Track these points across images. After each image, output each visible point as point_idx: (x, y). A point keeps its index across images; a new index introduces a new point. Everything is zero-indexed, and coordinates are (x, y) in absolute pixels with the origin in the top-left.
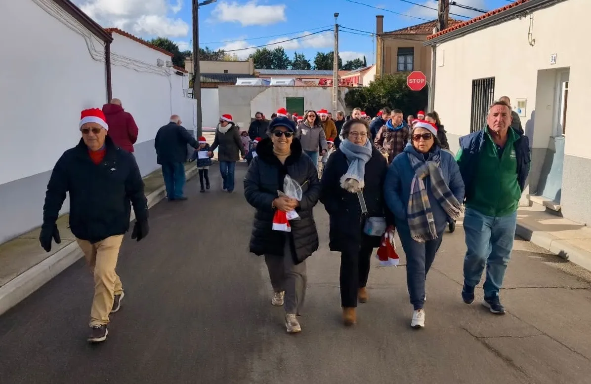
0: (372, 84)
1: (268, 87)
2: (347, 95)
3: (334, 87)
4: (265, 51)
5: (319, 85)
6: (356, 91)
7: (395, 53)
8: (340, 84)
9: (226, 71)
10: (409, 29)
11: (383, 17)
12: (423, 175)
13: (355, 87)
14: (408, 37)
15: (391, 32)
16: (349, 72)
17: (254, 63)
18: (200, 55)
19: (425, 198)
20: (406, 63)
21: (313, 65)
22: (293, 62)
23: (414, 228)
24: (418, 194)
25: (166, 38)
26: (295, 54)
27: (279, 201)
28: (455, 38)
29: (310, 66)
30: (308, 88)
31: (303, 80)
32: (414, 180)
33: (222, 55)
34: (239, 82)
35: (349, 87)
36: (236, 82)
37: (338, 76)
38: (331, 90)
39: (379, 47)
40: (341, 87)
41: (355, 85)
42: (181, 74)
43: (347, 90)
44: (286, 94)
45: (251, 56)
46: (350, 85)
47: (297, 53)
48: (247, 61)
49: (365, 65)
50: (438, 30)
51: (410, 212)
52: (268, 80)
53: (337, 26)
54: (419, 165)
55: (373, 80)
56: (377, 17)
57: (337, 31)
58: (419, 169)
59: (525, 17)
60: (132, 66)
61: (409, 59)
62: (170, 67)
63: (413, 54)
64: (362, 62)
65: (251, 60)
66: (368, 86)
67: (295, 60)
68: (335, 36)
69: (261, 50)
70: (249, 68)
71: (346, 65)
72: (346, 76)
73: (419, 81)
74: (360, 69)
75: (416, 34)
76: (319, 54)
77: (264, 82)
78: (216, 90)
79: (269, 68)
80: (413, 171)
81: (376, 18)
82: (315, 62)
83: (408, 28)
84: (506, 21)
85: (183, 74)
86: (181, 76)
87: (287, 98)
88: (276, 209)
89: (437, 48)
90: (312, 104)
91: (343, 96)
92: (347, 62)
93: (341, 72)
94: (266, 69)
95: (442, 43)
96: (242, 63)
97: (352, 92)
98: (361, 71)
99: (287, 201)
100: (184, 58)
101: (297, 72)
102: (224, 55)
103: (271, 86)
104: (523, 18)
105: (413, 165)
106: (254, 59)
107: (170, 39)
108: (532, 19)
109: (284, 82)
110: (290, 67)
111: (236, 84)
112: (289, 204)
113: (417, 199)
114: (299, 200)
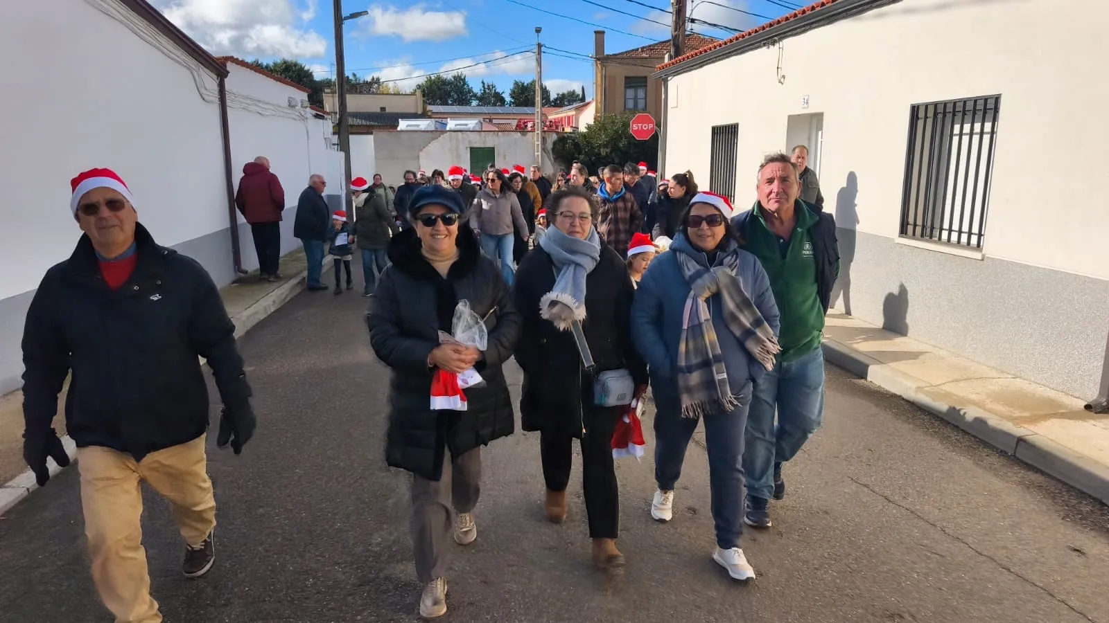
0: (589, 127)
1: (444, 132)
2: (555, 143)
3: (536, 132)
4: (439, 79)
5: (516, 129)
6: (569, 138)
7: (621, 83)
8: (546, 129)
9: (383, 109)
10: (640, 50)
11: (603, 32)
12: (707, 294)
13: (566, 133)
14: (639, 61)
15: (614, 55)
16: (560, 110)
17: (424, 96)
18: (345, 86)
19: (711, 336)
20: (636, 99)
21: (508, 99)
22: (479, 94)
23: (689, 390)
24: (697, 329)
25: (294, 61)
26: (483, 83)
27: (442, 354)
28: (692, 70)
29: (505, 101)
30: (500, 133)
31: (494, 121)
32: (689, 303)
33: (376, 85)
34: (403, 125)
35: (557, 133)
36: (398, 126)
37: (543, 115)
38: (534, 136)
39: (599, 75)
40: (547, 133)
41: (568, 130)
42: (321, 117)
43: (555, 137)
44: (470, 142)
45: (419, 87)
46: (560, 130)
47: (485, 81)
48: (413, 94)
49: (583, 99)
50: (671, 58)
51: (682, 362)
52: (444, 121)
53: (540, 46)
54: (698, 275)
55: (591, 122)
56: (596, 32)
57: (540, 53)
58: (699, 281)
59: (774, 45)
60: (254, 108)
61: (641, 93)
62: (306, 107)
63: (646, 86)
64: (578, 95)
65: (419, 93)
66: (585, 130)
67: (482, 92)
68: (537, 60)
69: (433, 78)
70: (415, 104)
71: (556, 100)
72: (554, 115)
73: (645, 127)
74: (575, 105)
75: (650, 57)
76: (516, 83)
77: (438, 124)
78: (371, 137)
79: (445, 103)
80: (687, 285)
81: (594, 35)
82: (510, 95)
83: (638, 49)
84: (751, 49)
85: (324, 117)
86: (321, 121)
87: (471, 148)
88: (436, 367)
89: (669, 82)
90: (507, 157)
91: (550, 146)
92: (558, 95)
93: (546, 109)
94: (441, 105)
95: (674, 76)
96: (406, 96)
97: (563, 140)
98: (577, 109)
99: (457, 351)
100: (321, 90)
101: (485, 109)
102: (379, 85)
103: (449, 131)
104: (771, 47)
105: (688, 273)
106: (423, 91)
107: (300, 62)
108: (781, 50)
109: (466, 125)
110: (474, 103)
111: (399, 129)
112: (463, 357)
113: (694, 338)
114: (481, 349)
